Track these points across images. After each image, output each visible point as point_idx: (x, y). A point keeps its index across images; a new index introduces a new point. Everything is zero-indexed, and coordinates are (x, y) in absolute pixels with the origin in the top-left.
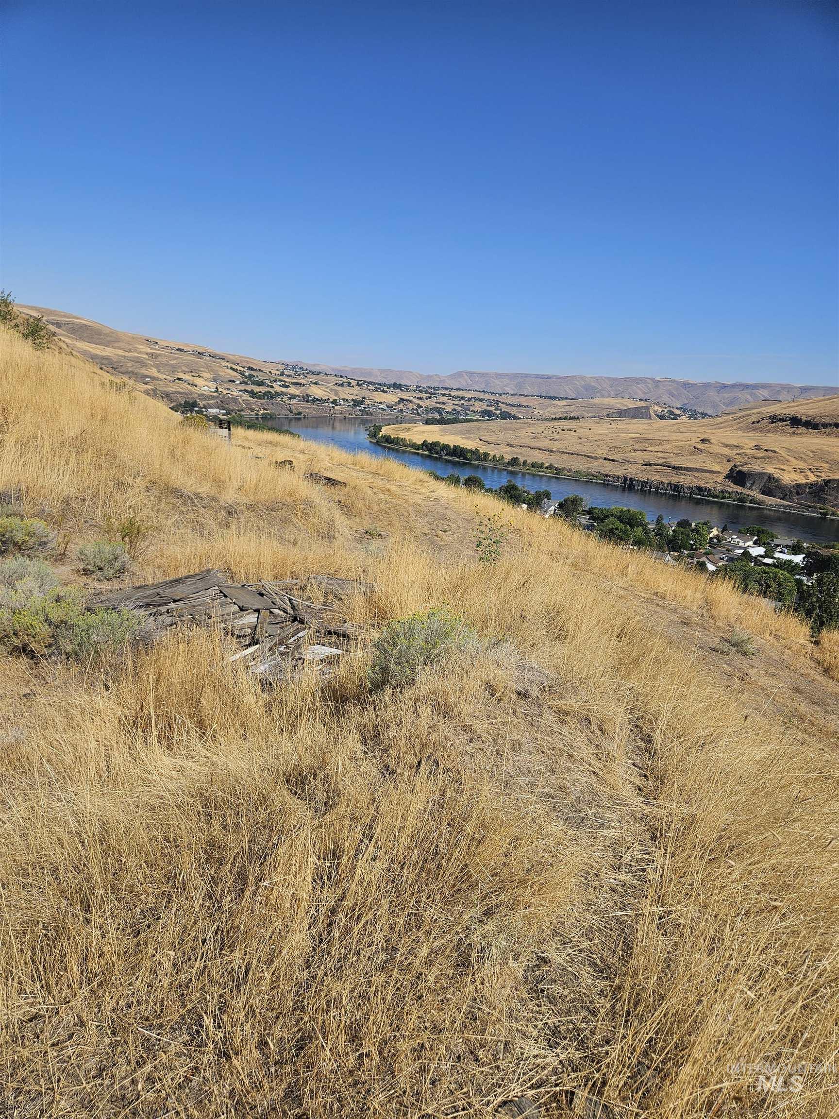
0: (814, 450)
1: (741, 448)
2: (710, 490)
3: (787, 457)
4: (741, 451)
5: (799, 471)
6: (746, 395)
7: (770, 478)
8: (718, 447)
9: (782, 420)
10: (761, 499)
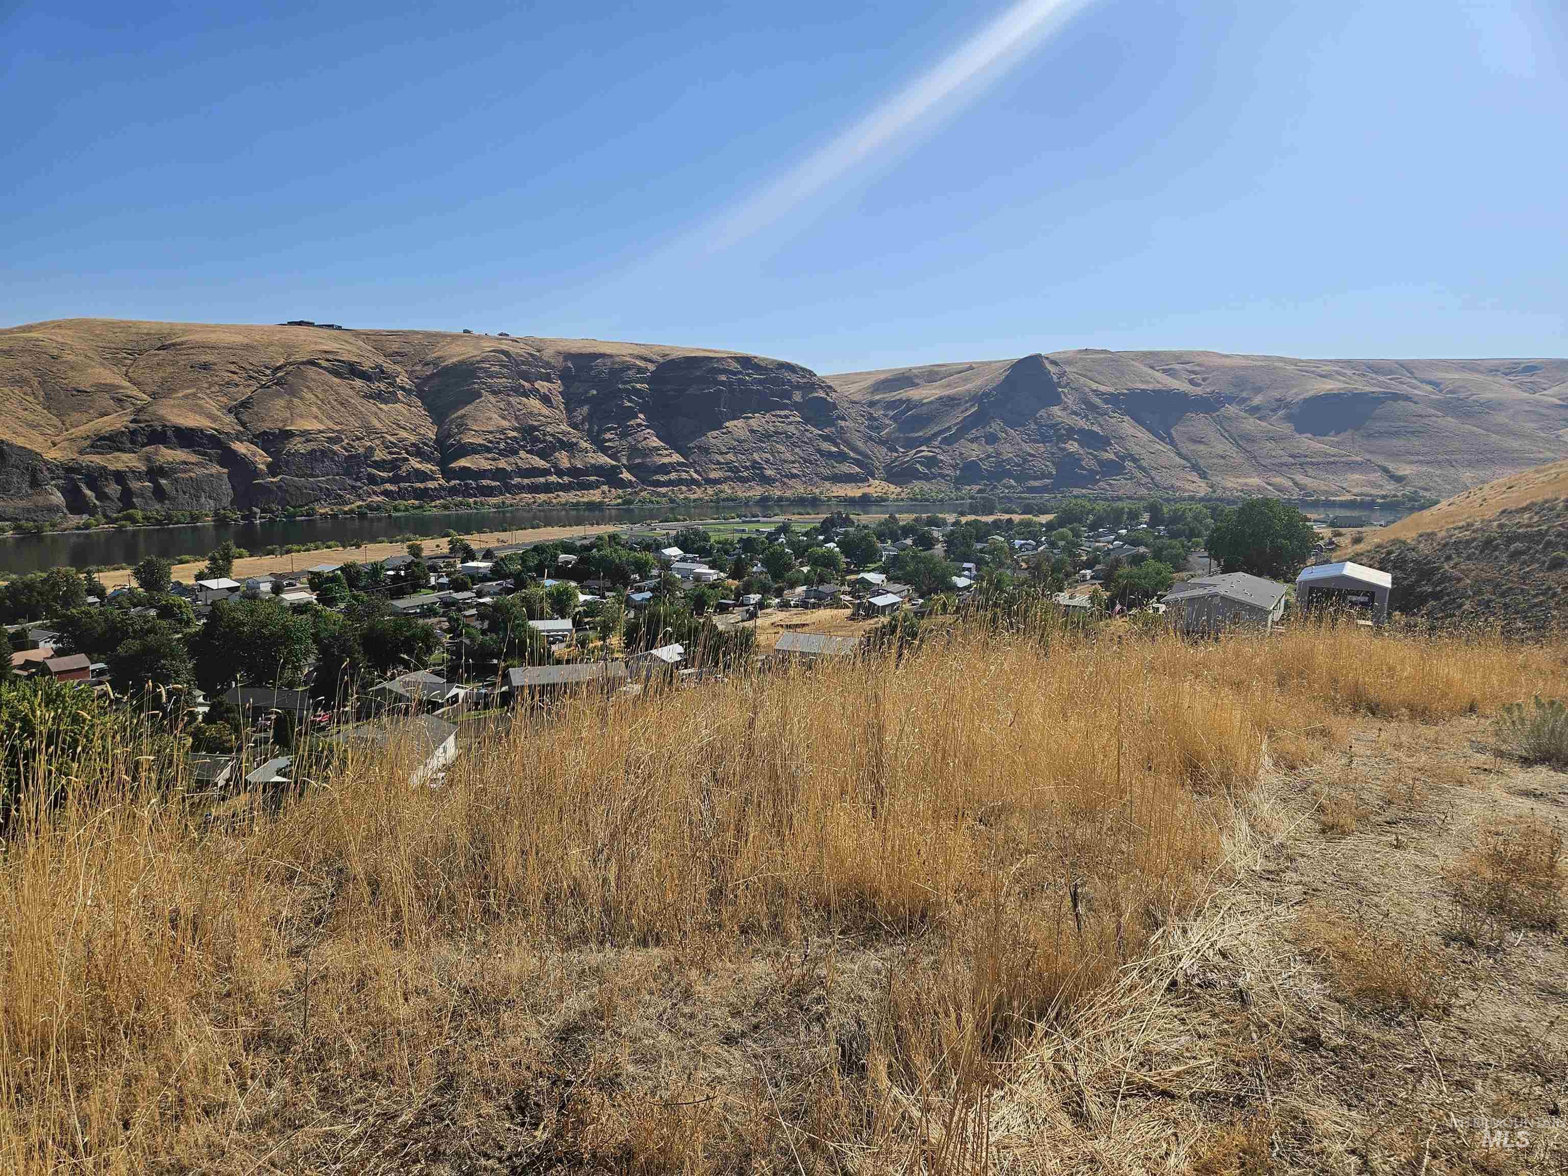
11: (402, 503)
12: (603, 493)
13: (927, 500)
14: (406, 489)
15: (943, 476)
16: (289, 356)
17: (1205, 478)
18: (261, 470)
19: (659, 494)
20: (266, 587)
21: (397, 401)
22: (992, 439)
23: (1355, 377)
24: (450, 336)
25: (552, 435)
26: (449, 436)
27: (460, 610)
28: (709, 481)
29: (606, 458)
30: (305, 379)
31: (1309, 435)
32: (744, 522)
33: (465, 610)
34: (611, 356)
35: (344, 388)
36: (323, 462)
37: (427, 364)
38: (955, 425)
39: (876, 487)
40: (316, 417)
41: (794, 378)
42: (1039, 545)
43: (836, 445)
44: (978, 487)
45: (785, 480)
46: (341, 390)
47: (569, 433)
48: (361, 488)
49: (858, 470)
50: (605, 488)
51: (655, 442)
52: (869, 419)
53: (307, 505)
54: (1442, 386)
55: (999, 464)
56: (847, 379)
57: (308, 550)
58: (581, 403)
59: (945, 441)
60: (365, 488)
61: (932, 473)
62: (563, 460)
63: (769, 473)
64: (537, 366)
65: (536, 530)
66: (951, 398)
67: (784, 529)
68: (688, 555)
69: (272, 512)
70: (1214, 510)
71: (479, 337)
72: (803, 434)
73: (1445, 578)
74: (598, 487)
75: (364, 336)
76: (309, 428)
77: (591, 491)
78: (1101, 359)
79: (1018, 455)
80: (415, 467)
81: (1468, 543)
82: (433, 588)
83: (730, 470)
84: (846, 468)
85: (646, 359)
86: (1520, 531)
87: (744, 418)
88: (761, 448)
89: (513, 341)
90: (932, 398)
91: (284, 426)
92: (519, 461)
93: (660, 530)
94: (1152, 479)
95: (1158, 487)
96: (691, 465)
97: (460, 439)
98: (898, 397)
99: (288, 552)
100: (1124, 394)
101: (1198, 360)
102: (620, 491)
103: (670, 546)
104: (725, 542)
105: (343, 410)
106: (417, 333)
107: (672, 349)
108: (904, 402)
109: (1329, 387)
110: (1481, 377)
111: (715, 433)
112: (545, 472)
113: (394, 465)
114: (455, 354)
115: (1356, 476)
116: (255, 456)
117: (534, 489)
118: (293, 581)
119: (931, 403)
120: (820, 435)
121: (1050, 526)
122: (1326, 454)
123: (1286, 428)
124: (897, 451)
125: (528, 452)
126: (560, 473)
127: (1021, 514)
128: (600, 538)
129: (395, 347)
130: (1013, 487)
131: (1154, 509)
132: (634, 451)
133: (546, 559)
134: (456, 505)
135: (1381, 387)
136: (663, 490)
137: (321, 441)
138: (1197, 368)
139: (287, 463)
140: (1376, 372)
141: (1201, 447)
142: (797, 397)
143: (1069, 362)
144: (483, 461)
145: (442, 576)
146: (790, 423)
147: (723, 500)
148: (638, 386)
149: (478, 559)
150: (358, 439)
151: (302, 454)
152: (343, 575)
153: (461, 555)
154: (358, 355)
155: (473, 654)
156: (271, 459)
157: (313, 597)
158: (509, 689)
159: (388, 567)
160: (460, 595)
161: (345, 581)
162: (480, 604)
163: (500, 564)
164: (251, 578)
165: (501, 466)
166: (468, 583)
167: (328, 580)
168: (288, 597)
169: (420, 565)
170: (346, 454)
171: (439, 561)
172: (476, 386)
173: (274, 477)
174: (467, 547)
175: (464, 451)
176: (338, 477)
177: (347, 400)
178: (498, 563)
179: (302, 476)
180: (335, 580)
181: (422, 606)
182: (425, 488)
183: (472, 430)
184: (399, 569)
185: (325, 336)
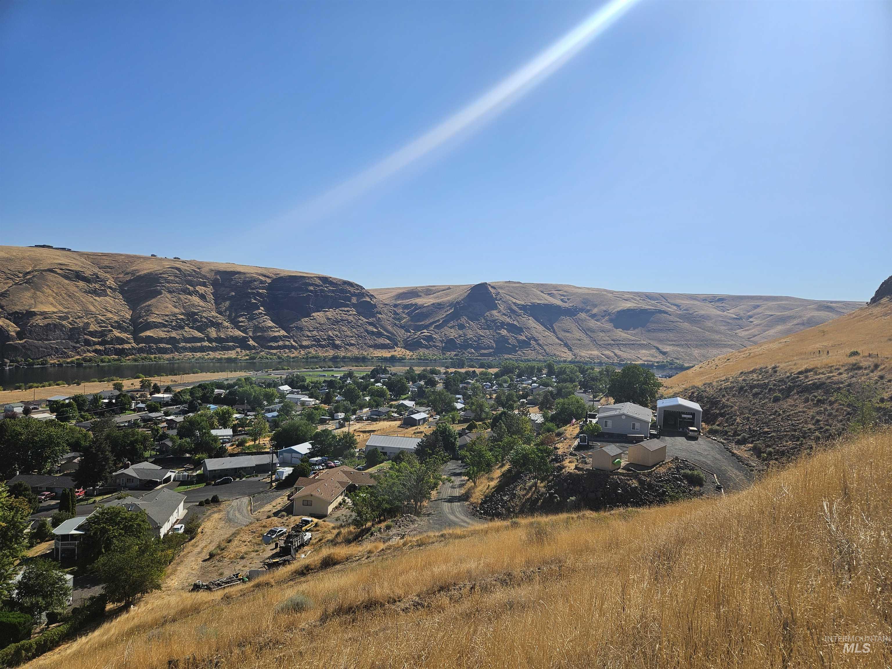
11: (106, 358)
12: (237, 352)
13: (427, 360)
14: (110, 349)
15: (435, 346)
16: (35, 266)
17: (571, 350)
18: (12, 335)
19: (272, 354)
20: (19, 410)
21: (107, 295)
22: (462, 327)
23: (641, 301)
24: (143, 258)
25: (206, 318)
26: (140, 317)
27: (156, 424)
28: (302, 347)
29: (240, 332)
30: (46, 280)
31: (621, 330)
32: (324, 371)
33: (159, 424)
34: (244, 273)
35: (71, 286)
36: (55, 332)
37: (127, 274)
38: (442, 319)
39: (399, 352)
40: (52, 304)
41: (352, 290)
42: (493, 385)
43: (377, 328)
44: (455, 353)
45: (347, 347)
46: (69, 288)
47: (217, 317)
48: (79, 348)
49: (388, 342)
50: (239, 350)
51: (270, 324)
52: (394, 314)
53: (41, 358)
54: (681, 307)
55: (466, 341)
56: (383, 291)
57: (44, 386)
58: (225, 300)
59: (437, 327)
60: (82, 348)
61: (429, 345)
62: (213, 333)
63: (337, 342)
64: (198, 277)
65: (196, 375)
66: (439, 304)
67: (350, 375)
68: (294, 390)
69: (17, 362)
70: (580, 368)
71: (161, 259)
72: (357, 321)
73: (724, 406)
74: (234, 349)
75: (86, 256)
76: (46, 310)
77: (230, 352)
78: (516, 287)
79: (475, 336)
80: (117, 335)
81: (731, 388)
82: (134, 410)
83: (315, 340)
84: (381, 341)
85: (265, 276)
86: (755, 382)
87: (323, 311)
88: (333, 329)
89: (183, 262)
90: (429, 304)
91: (30, 308)
92: (184, 333)
93: (274, 375)
94: (545, 351)
95: (548, 355)
96: (292, 337)
97: (147, 319)
98: (410, 303)
99: (31, 387)
100: (529, 306)
101: (566, 289)
102: (248, 352)
103: (282, 385)
104: (317, 383)
105: (70, 299)
106: (121, 255)
107: (281, 270)
108: (414, 305)
109: (629, 305)
110: (698, 303)
111: (306, 319)
112: (201, 340)
113: (102, 334)
114: (146, 268)
115: (644, 351)
116: (8, 326)
117: (194, 350)
118: (37, 406)
119: (428, 306)
120: (367, 322)
121: (497, 375)
122: (630, 340)
123: (609, 326)
124: (410, 332)
125: (190, 328)
126: (210, 340)
127: (479, 368)
128: (239, 380)
129: (106, 263)
130: (473, 353)
131: (550, 367)
132: (257, 328)
133: (207, 393)
134: (142, 359)
135: (652, 306)
136: (274, 351)
137: (55, 318)
138: (565, 293)
139: (30, 332)
140: (650, 299)
141: (568, 334)
142: (354, 300)
143: (501, 288)
144: (161, 332)
145: (139, 403)
146: (350, 315)
147: (310, 358)
148: (260, 291)
149: (162, 392)
150: (80, 317)
151: (41, 326)
152: (73, 402)
153: (150, 390)
154: (82, 267)
155: (174, 451)
156: (19, 329)
157: (53, 417)
158: (202, 472)
159: (103, 397)
160: (153, 415)
161: (75, 406)
162: (168, 420)
163: (177, 396)
164: (8, 404)
165: (173, 336)
166: (158, 407)
167: (63, 405)
168: (35, 416)
169: (124, 396)
170: (71, 326)
171: (135, 393)
172: (159, 288)
173: (21, 340)
174: (152, 385)
175: (149, 326)
176: (64, 341)
177: (73, 294)
178: (175, 395)
179: (40, 340)
180: (69, 405)
181: (129, 421)
182: (123, 348)
183: (155, 314)
184: (110, 399)
185: (60, 255)
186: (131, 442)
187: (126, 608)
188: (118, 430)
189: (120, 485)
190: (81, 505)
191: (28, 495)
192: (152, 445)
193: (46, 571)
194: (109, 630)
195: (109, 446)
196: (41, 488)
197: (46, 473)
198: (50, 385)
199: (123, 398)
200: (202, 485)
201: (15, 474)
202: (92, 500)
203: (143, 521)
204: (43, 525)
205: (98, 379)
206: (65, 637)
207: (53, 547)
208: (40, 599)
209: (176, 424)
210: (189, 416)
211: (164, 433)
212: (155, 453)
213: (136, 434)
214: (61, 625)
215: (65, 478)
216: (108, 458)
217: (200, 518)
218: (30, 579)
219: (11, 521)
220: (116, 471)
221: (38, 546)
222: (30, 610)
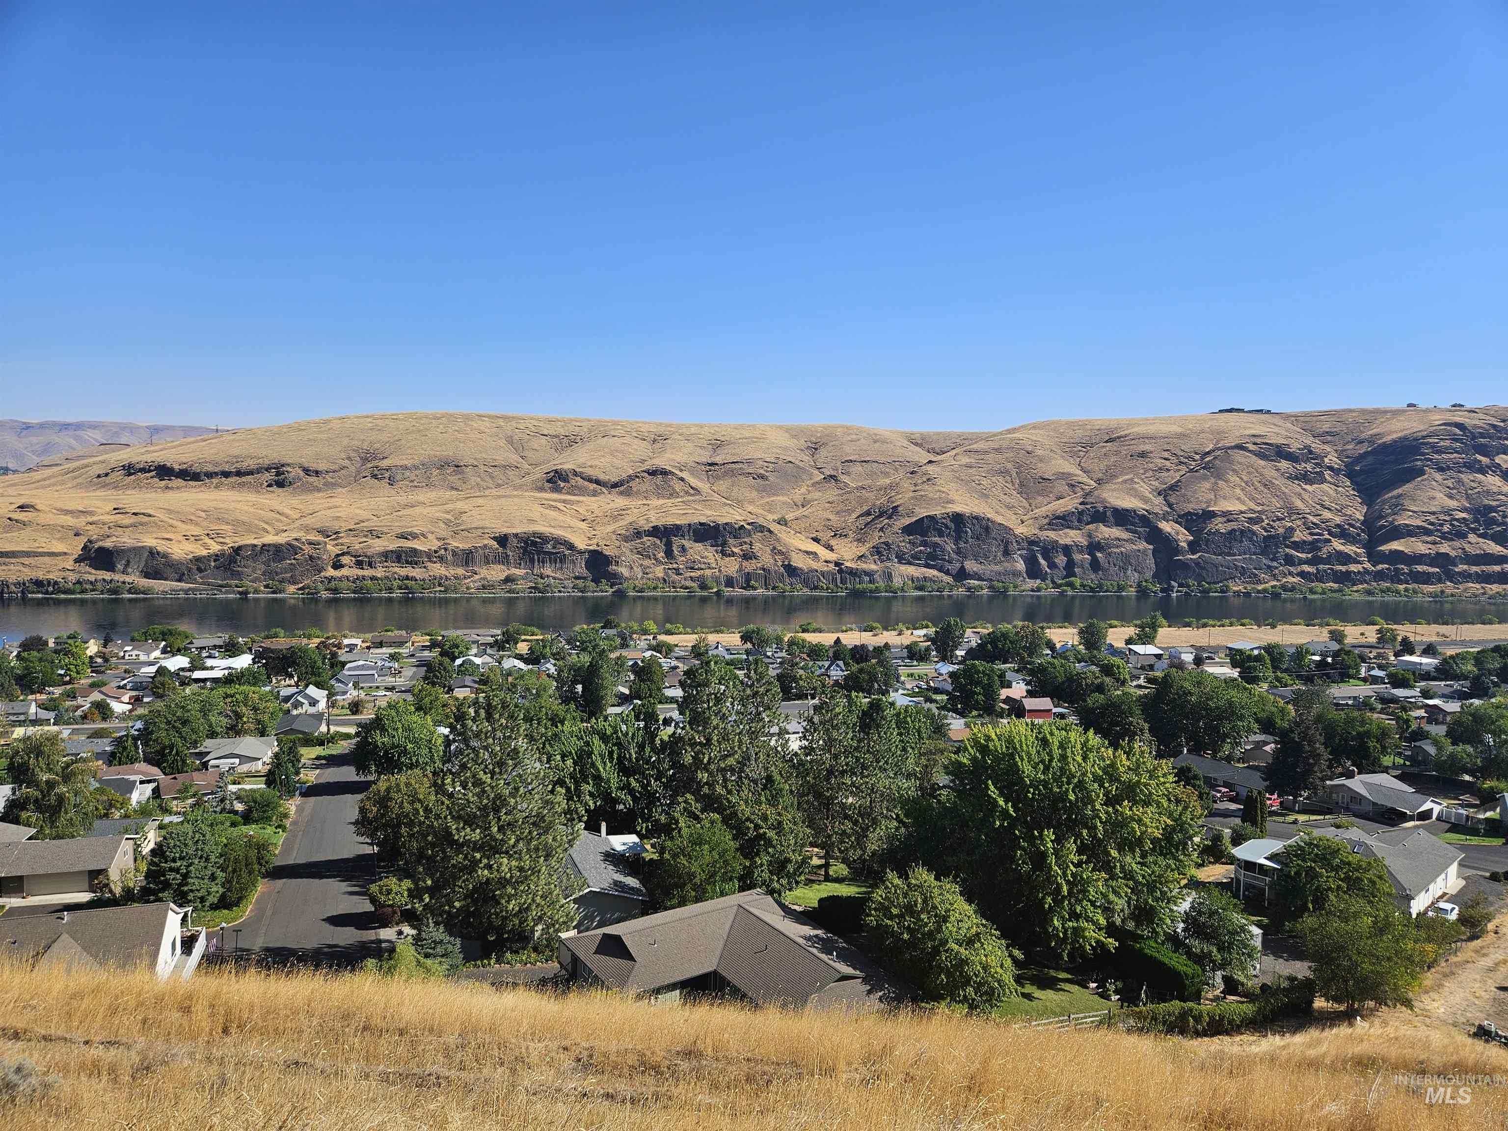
0: (205, 508)
1: (91, 513)
2: (56, 583)
3: (170, 521)
4: (94, 519)
5: (192, 539)
6: (66, 439)
7: (153, 553)
8: (51, 515)
9: (143, 470)
10: (146, 585)
11: (1318, 586)
14: (1325, 571)
16: (1218, 442)
18: (1182, 547)
20: (1188, 658)
21: (1323, 481)
24: (1390, 411)
26: (1381, 517)
27: (1405, 709)
30: (1232, 462)
33: (1410, 709)
35: (1269, 469)
36: (1241, 542)
37: (1361, 442)
40: (1239, 499)
46: (1265, 472)
48: (1277, 568)
53: (1221, 582)
57: (1223, 626)
60: (1281, 568)
64: (1500, 438)
65: (1488, 626)
69: (1188, 586)
71: (1427, 411)
75: (1294, 419)
76: (1230, 509)
80: (1337, 549)
82: (1365, 680)
89: (1470, 412)
91: (1208, 507)
92: (1467, 547)
97: (1394, 520)
99: (1205, 626)
105: (1266, 491)
106: (1351, 411)
112: (1501, 560)
113: (1313, 546)
114: (1396, 430)
116: (1178, 534)
117: (1485, 578)
118: (1213, 655)
125: (1480, 536)
129: (1326, 427)
134: (1382, 591)
137: (1242, 521)
139: (1207, 542)
144: (1420, 544)
145: (1373, 668)
149: (1418, 654)
150: (1279, 519)
151: (1222, 533)
152: (1266, 655)
153: (1394, 646)
154: (1287, 437)
155: (1439, 765)
156: (1192, 538)
157: (1235, 673)
158: (1498, 817)
159: (1312, 651)
160: (1400, 692)
161: (1268, 661)
162: (1428, 705)
163: (1448, 663)
164: (1173, 647)
165: (1442, 550)
166: (1408, 679)
167: (1250, 658)
168: (1210, 670)
169: (1348, 653)
170: (1265, 534)
171: (1367, 650)
172: (1419, 463)
173: (1193, 554)
174: (1399, 639)
175: (1397, 533)
176: (1254, 557)
177: (1270, 481)
178: (1445, 661)
179: (1220, 555)
180: (1258, 658)
181: (1355, 698)
182: (1347, 571)
183: (1409, 511)
184: (1324, 655)
185: (1255, 421)
186: (1359, 733)
187: (1348, 1016)
188: (1336, 710)
189: (1337, 803)
190: (1274, 821)
191: (1199, 786)
192: (1397, 747)
193: (1224, 909)
194: (1319, 1042)
195: (1321, 735)
196: (1215, 780)
197: (1223, 759)
198: (1231, 625)
199: (1346, 657)
200: (1498, 842)
201: (1182, 752)
202: (1290, 818)
203: (1380, 877)
204: (1217, 838)
205: (1305, 620)
206: (1250, 1023)
207: (1233, 876)
208: (1215, 950)
209: (1445, 716)
210: (1471, 704)
211: (1420, 728)
212: (1402, 761)
213: (1368, 721)
214: (1243, 1002)
215: (1250, 771)
216: (1319, 755)
217: (1492, 904)
218: (1200, 913)
219: (1178, 820)
220: (1331, 780)
221: (1211, 866)
222: (1200, 959)
